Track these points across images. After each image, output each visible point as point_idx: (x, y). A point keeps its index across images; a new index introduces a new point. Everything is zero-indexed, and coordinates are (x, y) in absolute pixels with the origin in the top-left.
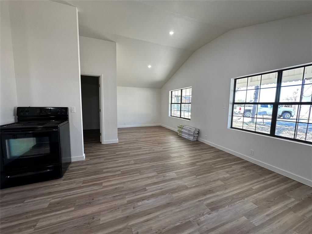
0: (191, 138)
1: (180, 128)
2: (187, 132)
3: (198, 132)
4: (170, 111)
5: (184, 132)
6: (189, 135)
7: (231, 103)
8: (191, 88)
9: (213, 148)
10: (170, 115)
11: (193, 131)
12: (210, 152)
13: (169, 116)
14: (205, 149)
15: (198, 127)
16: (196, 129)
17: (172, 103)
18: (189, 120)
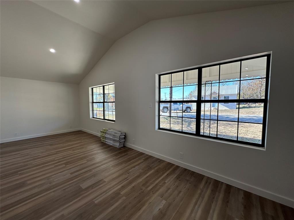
0: (117, 145)
1: (103, 132)
2: (111, 137)
3: (124, 137)
4: (92, 111)
5: (108, 138)
6: (114, 140)
7: (157, 102)
8: (114, 85)
9: (142, 154)
10: (91, 116)
11: (118, 135)
12: (140, 162)
13: (90, 118)
14: (134, 159)
15: (125, 130)
16: (122, 133)
17: (93, 102)
18: (113, 122)
